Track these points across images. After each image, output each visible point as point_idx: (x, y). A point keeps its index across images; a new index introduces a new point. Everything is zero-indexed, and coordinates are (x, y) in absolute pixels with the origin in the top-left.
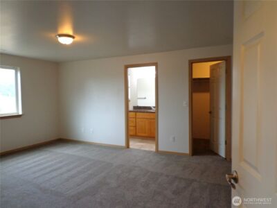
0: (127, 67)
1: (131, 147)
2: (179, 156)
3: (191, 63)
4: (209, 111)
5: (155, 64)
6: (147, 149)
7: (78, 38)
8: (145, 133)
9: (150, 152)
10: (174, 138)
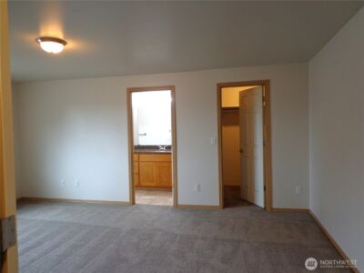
0: (131, 91)
1: (137, 202)
2: (207, 210)
3: (220, 87)
4: (239, 149)
5: (172, 88)
6: (161, 204)
7: (71, 45)
8: (153, 181)
9: (166, 208)
10: (199, 186)
